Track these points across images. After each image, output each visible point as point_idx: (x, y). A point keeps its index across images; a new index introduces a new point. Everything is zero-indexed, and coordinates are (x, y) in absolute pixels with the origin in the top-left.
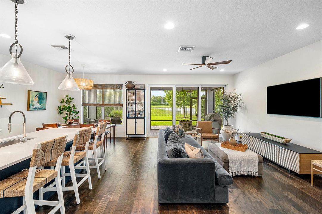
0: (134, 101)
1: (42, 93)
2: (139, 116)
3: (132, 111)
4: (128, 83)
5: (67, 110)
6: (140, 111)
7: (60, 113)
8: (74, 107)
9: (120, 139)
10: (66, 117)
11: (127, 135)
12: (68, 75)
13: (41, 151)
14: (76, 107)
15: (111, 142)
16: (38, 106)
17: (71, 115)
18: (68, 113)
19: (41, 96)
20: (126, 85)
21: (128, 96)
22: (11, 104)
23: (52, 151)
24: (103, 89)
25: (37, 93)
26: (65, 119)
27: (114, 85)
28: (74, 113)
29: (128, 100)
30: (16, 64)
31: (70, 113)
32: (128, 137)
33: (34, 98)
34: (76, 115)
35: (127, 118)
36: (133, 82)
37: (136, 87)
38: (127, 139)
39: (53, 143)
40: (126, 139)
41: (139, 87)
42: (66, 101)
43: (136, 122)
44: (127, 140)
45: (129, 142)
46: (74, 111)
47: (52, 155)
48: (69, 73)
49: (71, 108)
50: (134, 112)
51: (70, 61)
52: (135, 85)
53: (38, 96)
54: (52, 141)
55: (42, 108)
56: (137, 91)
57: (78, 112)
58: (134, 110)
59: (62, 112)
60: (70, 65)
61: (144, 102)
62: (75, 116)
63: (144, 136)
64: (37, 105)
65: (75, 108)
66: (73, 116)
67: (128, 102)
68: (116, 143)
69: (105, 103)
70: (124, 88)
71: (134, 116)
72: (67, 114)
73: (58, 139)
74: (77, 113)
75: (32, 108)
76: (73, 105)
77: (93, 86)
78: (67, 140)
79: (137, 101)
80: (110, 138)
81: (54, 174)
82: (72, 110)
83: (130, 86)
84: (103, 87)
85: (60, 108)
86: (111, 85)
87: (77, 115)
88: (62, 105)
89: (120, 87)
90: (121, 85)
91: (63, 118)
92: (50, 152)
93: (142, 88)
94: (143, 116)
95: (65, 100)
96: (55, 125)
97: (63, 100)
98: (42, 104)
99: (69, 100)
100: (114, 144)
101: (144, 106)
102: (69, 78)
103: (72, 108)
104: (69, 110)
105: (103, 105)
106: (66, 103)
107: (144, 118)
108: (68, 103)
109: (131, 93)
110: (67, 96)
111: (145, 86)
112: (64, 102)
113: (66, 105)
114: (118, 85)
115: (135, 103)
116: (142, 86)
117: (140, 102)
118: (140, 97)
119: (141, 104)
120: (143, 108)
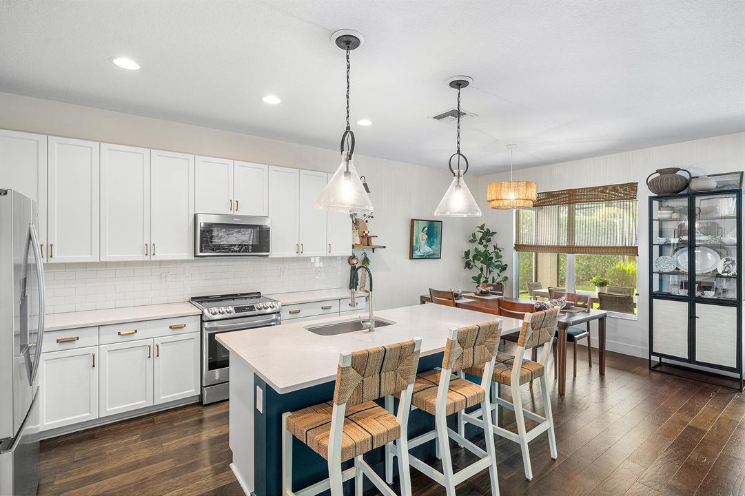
0: (685, 238)
1: (433, 224)
2: (710, 294)
3: (677, 272)
4: (658, 175)
5: (482, 259)
6: (719, 276)
7: (468, 265)
8: (497, 253)
9: (626, 363)
10: (480, 276)
11: (652, 353)
12: (455, 179)
13: (353, 372)
14: (500, 253)
15: (590, 366)
16: (428, 251)
17: (490, 273)
18: (484, 267)
19: (433, 229)
20: (651, 185)
21: (661, 221)
22: (384, 247)
23: (383, 375)
24: (569, 204)
25: (425, 224)
26: (477, 279)
27: (606, 187)
28: (497, 267)
29: (661, 236)
30: (347, 173)
31: (488, 267)
32: (660, 364)
33: (421, 234)
34: (501, 272)
35: (653, 296)
36: (678, 169)
37: (694, 185)
38: (654, 368)
39: (381, 356)
40: (650, 369)
41: (712, 184)
42: (481, 240)
43: (692, 317)
44: (654, 375)
45: (662, 382)
46: (496, 264)
47: (382, 385)
48: (457, 174)
49: (490, 254)
50: (686, 278)
51: (458, 143)
52: (692, 178)
53: (426, 229)
54: (379, 352)
55: (434, 254)
56: (698, 199)
57: (506, 265)
58: (684, 267)
59: (472, 263)
60: (460, 154)
61: (735, 240)
62: (499, 275)
63: (737, 376)
64: (425, 249)
65: (498, 256)
66: (496, 276)
67: (657, 240)
68: (608, 373)
69: (577, 243)
70: (644, 193)
71: (684, 293)
72: (482, 269)
73: (395, 349)
74: (504, 268)
75: (417, 254)
76: (495, 248)
77: (534, 197)
78: (419, 351)
79: (699, 237)
80: (589, 349)
81: (391, 431)
82: (493, 261)
83: (668, 183)
84: (571, 197)
85: (467, 254)
86: (595, 189)
87: (504, 274)
88: (471, 247)
89: (627, 191)
90: (633, 187)
91: (473, 278)
92: (377, 376)
93: (726, 189)
94: (732, 295)
95: (479, 235)
96: (449, 294)
97: (474, 236)
98: (433, 247)
99: (487, 235)
100: (602, 374)
101: (735, 259)
102: (458, 186)
103: (493, 255)
104: (487, 259)
105: (571, 249)
106: (481, 243)
107: (737, 304)
108: (485, 243)
109: (672, 208)
110: (482, 227)
111: (742, 177)
112: (475, 241)
113: (481, 248)
114: (622, 186)
115: (691, 246)
116: (728, 178)
117: (713, 242)
118: (717, 221)
119: (720, 248)
120: (728, 266)
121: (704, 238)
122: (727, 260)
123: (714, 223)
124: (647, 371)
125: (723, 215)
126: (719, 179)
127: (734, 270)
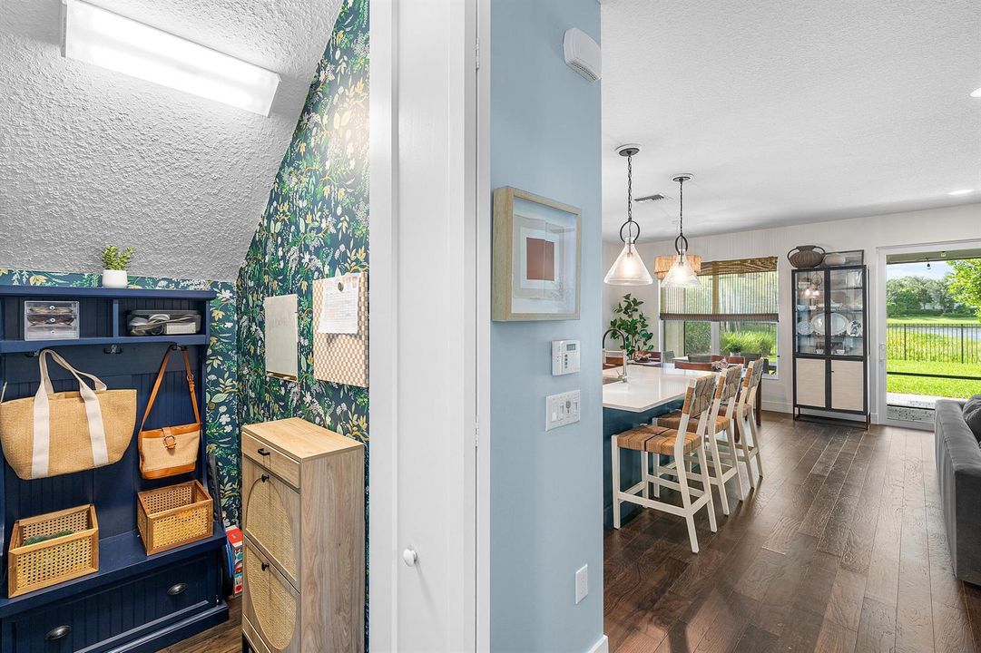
0: (822, 305)
2: (841, 352)
3: (815, 335)
4: (797, 251)
5: (628, 328)
7: (614, 335)
8: (643, 323)
9: (776, 416)
11: (795, 405)
14: (646, 323)
17: (636, 341)
18: (630, 336)
20: (792, 260)
24: (713, 275)
27: (745, 261)
28: (643, 336)
29: (801, 303)
31: (634, 336)
32: (800, 415)
34: (646, 341)
35: (796, 355)
36: (814, 247)
37: (828, 261)
38: (798, 418)
40: (794, 420)
41: (842, 260)
42: (626, 309)
43: (828, 372)
44: (797, 424)
46: (642, 333)
49: (635, 324)
50: (822, 341)
52: (825, 254)
56: (832, 273)
57: (652, 334)
58: (821, 332)
59: (618, 333)
61: (861, 307)
62: (645, 344)
63: (863, 418)
65: (644, 326)
67: (799, 307)
69: (722, 311)
70: (785, 267)
71: (820, 352)
72: (627, 338)
74: (649, 337)
76: (641, 317)
79: (834, 305)
82: (639, 330)
83: (807, 259)
84: (716, 269)
85: (613, 323)
87: (650, 343)
88: (618, 317)
89: (765, 265)
90: (772, 260)
93: (853, 264)
94: (860, 352)
95: (624, 305)
97: (620, 305)
99: (633, 305)
100: (758, 424)
101: (861, 322)
103: (639, 325)
105: (715, 317)
106: (626, 312)
107: (862, 359)
108: (630, 313)
109: (809, 280)
110: (627, 297)
111: (863, 254)
112: (621, 310)
113: (625, 317)
114: (760, 259)
115: (828, 312)
116: (852, 255)
117: (844, 308)
118: (845, 291)
119: (846, 313)
120: (855, 328)
121: (837, 305)
122: (854, 323)
123: (843, 293)
124: (792, 421)
125: (849, 286)
126: (847, 255)
127: (860, 331)
